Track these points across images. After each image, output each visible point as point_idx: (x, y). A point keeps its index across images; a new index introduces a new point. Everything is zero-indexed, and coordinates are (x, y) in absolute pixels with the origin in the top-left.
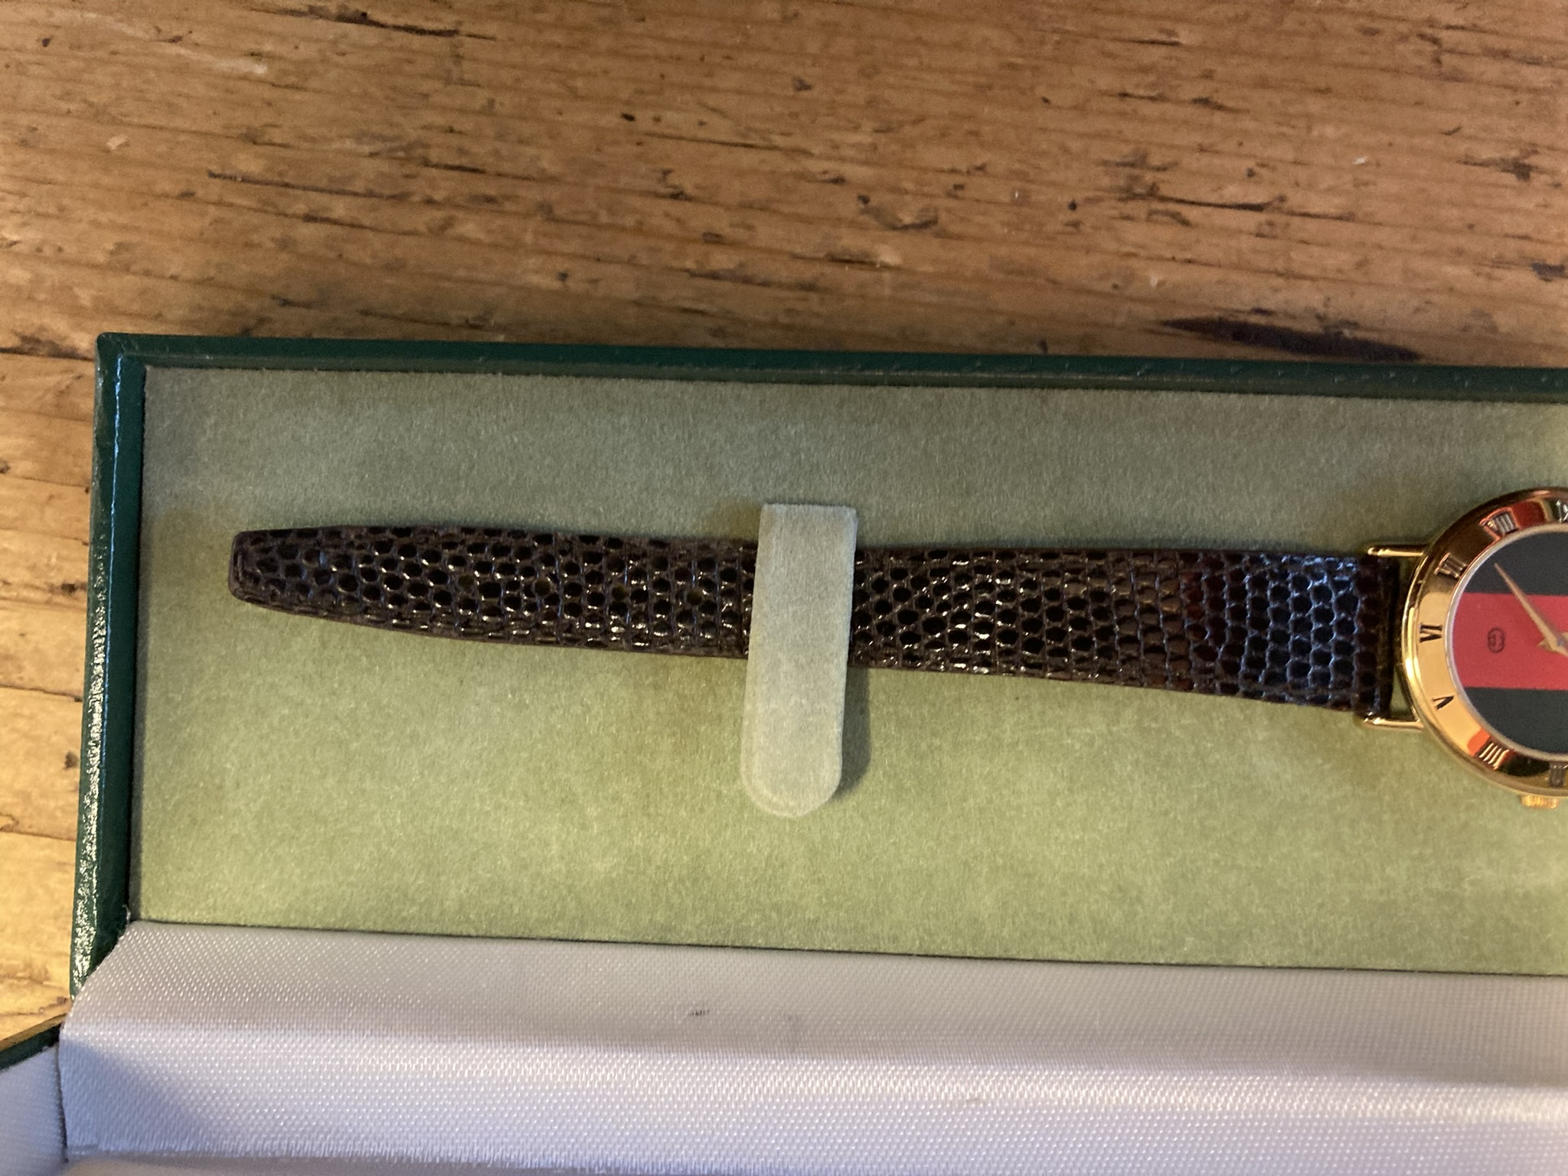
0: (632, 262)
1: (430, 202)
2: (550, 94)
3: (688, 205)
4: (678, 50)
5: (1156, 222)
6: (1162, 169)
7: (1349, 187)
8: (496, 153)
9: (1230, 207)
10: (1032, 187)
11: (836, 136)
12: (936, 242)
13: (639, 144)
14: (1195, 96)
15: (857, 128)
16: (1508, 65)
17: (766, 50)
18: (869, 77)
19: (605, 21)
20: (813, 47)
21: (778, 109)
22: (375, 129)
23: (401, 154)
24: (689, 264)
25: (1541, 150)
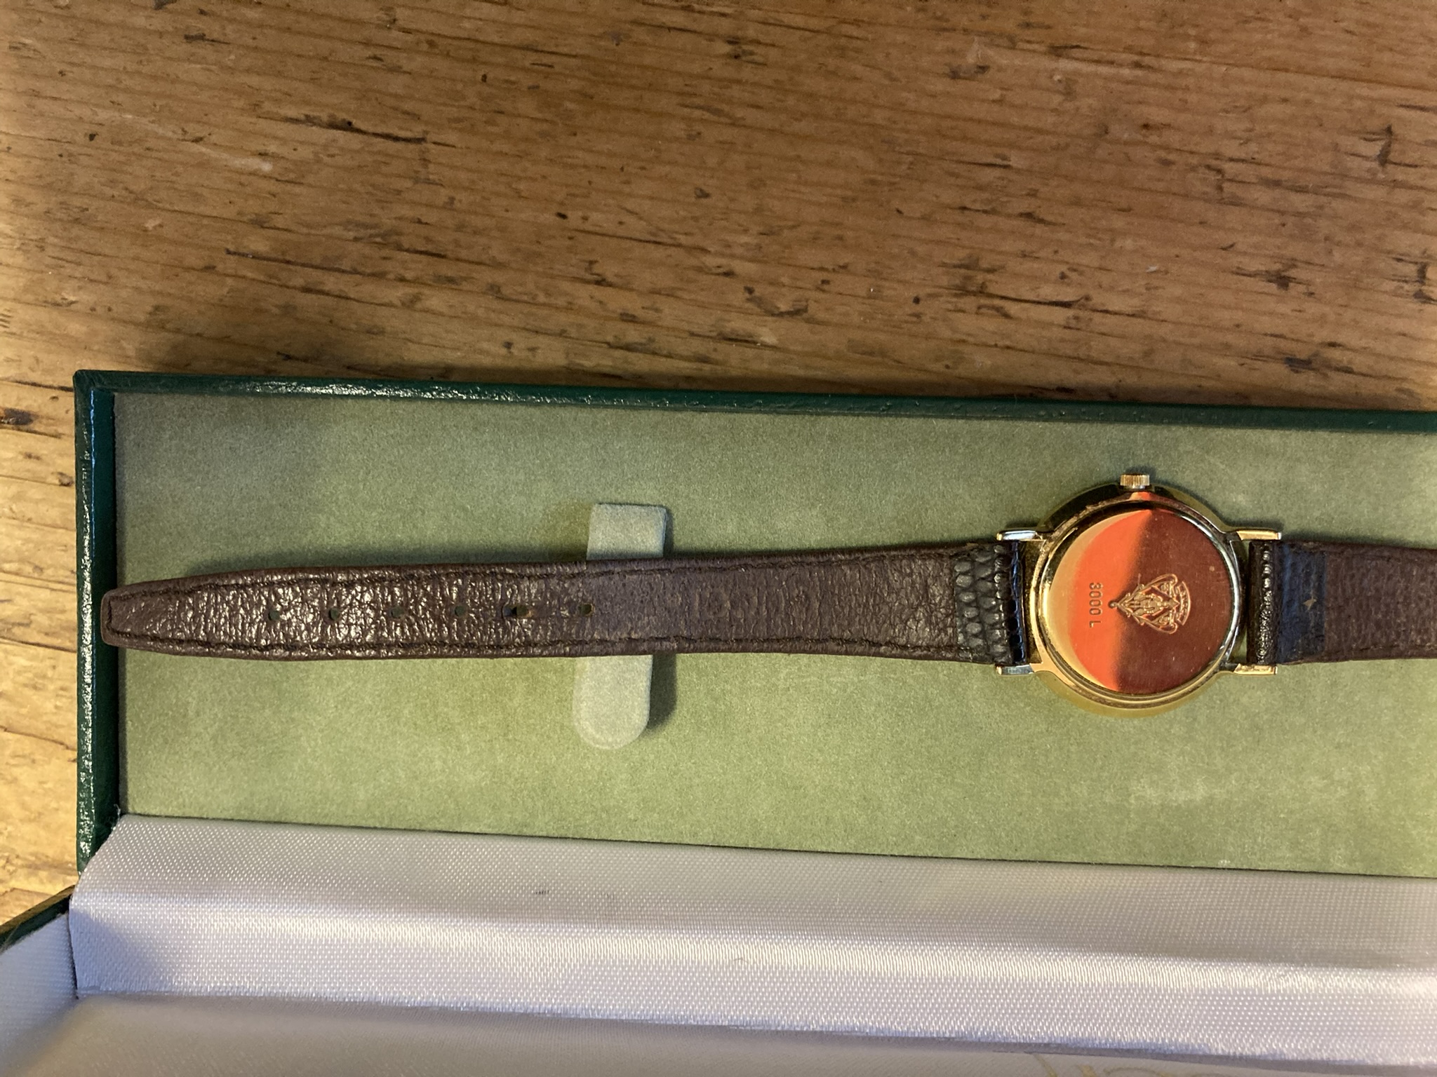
0: (562, 334)
1: (402, 280)
2: (498, 194)
3: (609, 290)
4: (603, 161)
5: (982, 314)
6: (991, 271)
7: (1142, 290)
8: (457, 243)
9: (1045, 304)
10: (887, 284)
11: (729, 238)
12: (806, 326)
13: (570, 238)
14: (1022, 210)
15: (746, 231)
16: (1277, 193)
17: (673, 163)
18: (755, 188)
19: (543, 134)
20: (712, 161)
21: (682, 213)
22: (360, 218)
23: (378, 240)
24: (610, 339)
25: (1299, 264)
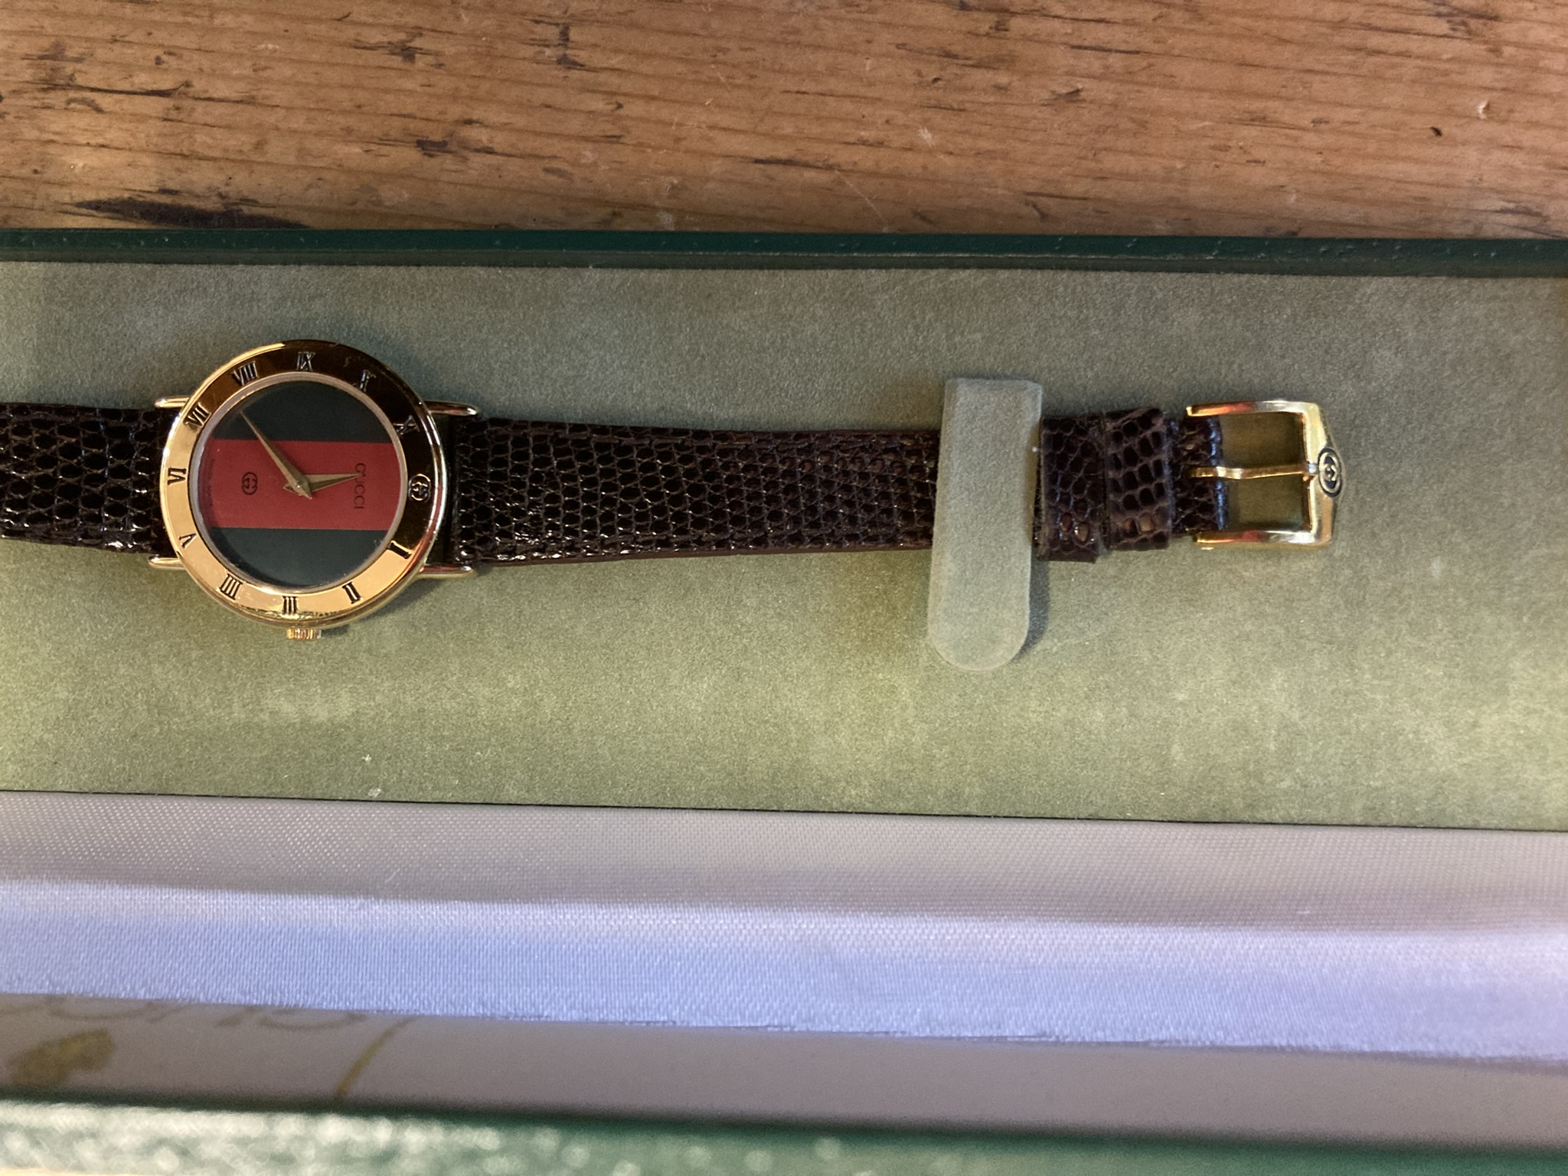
5: (74, 110)
6: (79, 60)
7: (248, 72)
9: (140, 93)
25: (424, 33)
